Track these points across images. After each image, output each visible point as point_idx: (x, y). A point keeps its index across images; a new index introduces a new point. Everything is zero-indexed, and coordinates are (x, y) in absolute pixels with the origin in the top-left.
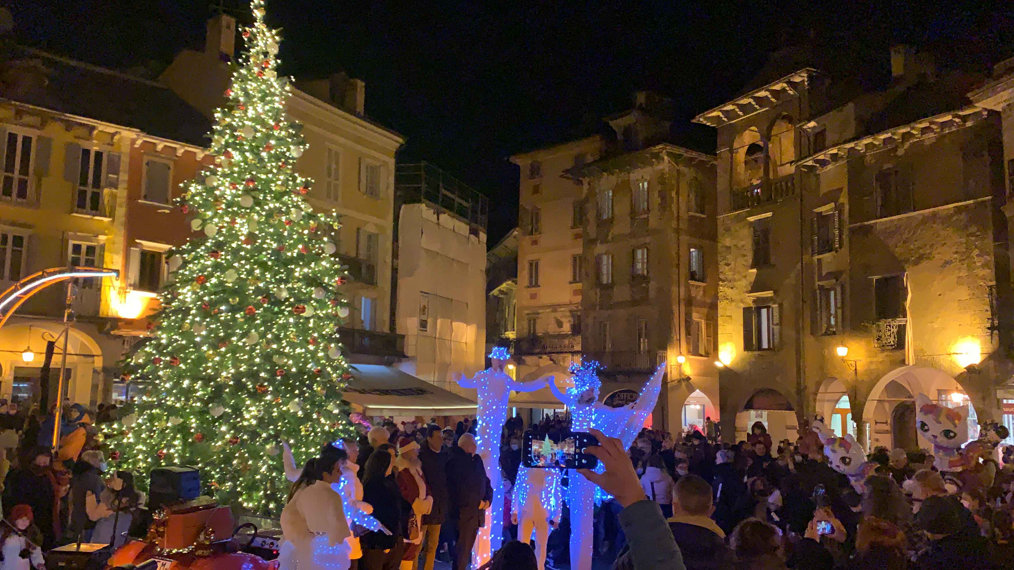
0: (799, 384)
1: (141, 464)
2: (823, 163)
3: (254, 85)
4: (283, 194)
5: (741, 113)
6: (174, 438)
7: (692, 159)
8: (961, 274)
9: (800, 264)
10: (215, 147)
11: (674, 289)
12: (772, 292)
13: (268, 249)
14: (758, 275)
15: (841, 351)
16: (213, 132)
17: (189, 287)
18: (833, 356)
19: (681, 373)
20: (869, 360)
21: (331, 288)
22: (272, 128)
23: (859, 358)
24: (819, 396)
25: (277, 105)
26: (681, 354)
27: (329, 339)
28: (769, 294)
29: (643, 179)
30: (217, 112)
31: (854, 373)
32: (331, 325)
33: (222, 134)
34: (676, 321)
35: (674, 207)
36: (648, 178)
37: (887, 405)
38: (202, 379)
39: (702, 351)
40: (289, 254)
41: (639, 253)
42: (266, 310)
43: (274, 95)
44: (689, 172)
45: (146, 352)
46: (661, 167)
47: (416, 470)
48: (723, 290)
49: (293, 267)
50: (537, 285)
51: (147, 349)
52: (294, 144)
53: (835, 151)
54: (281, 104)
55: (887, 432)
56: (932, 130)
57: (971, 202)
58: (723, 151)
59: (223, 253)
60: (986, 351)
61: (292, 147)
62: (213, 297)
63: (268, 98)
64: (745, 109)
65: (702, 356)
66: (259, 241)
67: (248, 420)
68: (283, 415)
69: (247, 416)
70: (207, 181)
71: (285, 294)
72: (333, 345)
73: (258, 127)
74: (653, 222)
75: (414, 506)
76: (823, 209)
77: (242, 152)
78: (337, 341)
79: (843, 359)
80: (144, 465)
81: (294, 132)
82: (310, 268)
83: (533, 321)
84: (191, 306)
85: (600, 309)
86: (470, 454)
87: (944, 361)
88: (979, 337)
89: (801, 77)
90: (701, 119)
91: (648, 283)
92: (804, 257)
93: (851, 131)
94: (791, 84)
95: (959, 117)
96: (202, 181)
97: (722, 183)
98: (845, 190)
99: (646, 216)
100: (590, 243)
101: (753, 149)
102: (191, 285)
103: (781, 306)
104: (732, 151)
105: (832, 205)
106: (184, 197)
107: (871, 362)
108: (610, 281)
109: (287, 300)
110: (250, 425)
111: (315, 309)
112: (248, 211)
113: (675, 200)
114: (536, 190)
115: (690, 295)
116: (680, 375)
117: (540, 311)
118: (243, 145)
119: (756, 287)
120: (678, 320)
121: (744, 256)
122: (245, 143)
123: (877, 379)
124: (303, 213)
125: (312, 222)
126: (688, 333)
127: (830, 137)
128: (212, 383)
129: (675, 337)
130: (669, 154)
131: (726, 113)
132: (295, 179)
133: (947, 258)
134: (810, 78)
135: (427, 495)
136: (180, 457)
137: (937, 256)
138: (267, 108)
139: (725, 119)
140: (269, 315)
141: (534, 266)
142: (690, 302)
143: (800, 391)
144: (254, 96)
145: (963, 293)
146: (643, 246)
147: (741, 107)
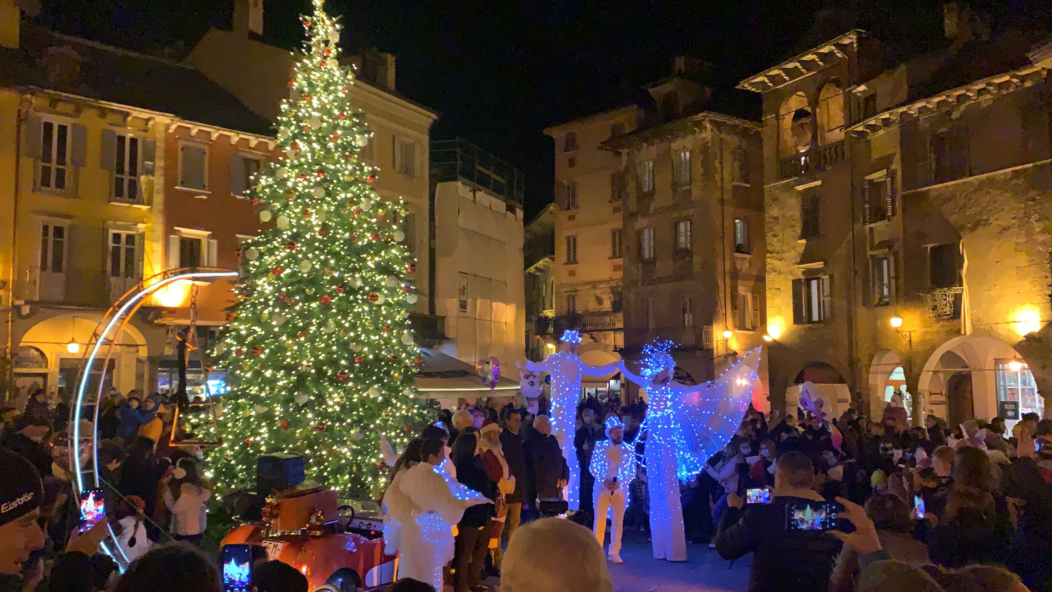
0: (851, 356)
1: (228, 452)
2: (874, 128)
3: (318, 75)
4: (350, 184)
5: (786, 78)
6: (259, 426)
7: (736, 126)
8: (1019, 241)
9: (851, 233)
10: (281, 138)
11: (720, 263)
12: (822, 263)
13: (341, 239)
14: (807, 246)
15: (895, 322)
16: (279, 123)
17: (265, 279)
18: (886, 327)
19: (727, 348)
20: (924, 330)
21: (402, 276)
22: (337, 118)
23: (914, 329)
24: (872, 369)
25: (341, 95)
26: (727, 328)
27: (401, 325)
28: (819, 265)
29: (684, 149)
30: (283, 103)
31: (908, 344)
32: (403, 312)
33: (288, 124)
34: (722, 295)
35: (717, 177)
36: (690, 148)
37: (941, 376)
38: (284, 368)
39: (748, 326)
40: (360, 243)
41: (682, 226)
42: (341, 299)
43: (336, 84)
44: (733, 141)
45: (227, 343)
46: (704, 135)
47: (498, 451)
48: (771, 262)
49: (365, 256)
50: (575, 262)
51: (228, 341)
52: (360, 133)
53: (886, 115)
54: (345, 93)
55: (941, 403)
56: (989, 92)
57: (1031, 165)
58: (769, 118)
59: (299, 245)
60: (1046, 318)
61: (358, 136)
62: (290, 288)
63: (332, 88)
64: (791, 73)
65: (749, 330)
66: (332, 231)
67: (332, 407)
68: (363, 402)
69: (331, 403)
70: (278, 174)
71: (359, 283)
72: (405, 332)
73: (325, 117)
74: (696, 192)
75: (499, 485)
76: (875, 176)
77: (309, 142)
78: (409, 327)
79: (897, 330)
80: (232, 453)
81: (357, 121)
82: (380, 256)
83: (571, 299)
84: (270, 297)
85: (643, 284)
86: (546, 435)
87: (1001, 329)
88: (1038, 304)
89: (850, 39)
90: (745, 85)
91: (691, 257)
92: (855, 226)
93: (903, 95)
94: (838, 46)
95: (1017, 77)
96: (272, 173)
97: (768, 150)
98: (898, 156)
99: (688, 187)
100: (630, 216)
101: (800, 114)
102: (266, 276)
103: (831, 277)
104: (778, 118)
105: (884, 172)
106: (255, 189)
107: (926, 333)
108: (652, 256)
109: (361, 288)
110: (334, 412)
111: (386, 296)
112: (319, 202)
113: (719, 170)
114: (572, 162)
115: (735, 268)
116: (727, 351)
117: (579, 288)
118: (310, 136)
119: (805, 258)
120: (724, 293)
121: (793, 226)
122: (311, 133)
123: (933, 349)
124: (372, 202)
125: (380, 211)
126: (734, 307)
127: (881, 101)
128: (294, 372)
129: (721, 312)
130: (711, 122)
131: (772, 78)
132: (362, 169)
133: (1004, 224)
134: (860, 39)
135: (510, 475)
136: (267, 444)
137: (995, 223)
138: (331, 97)
139: (771, 85)
140: (344, 304)
141: (572, 243)
142: (735, 275)
143: (852, 363)
144: (318, 86)
145: (1022, 259)
146: (686, 219)
147: (787, 71)
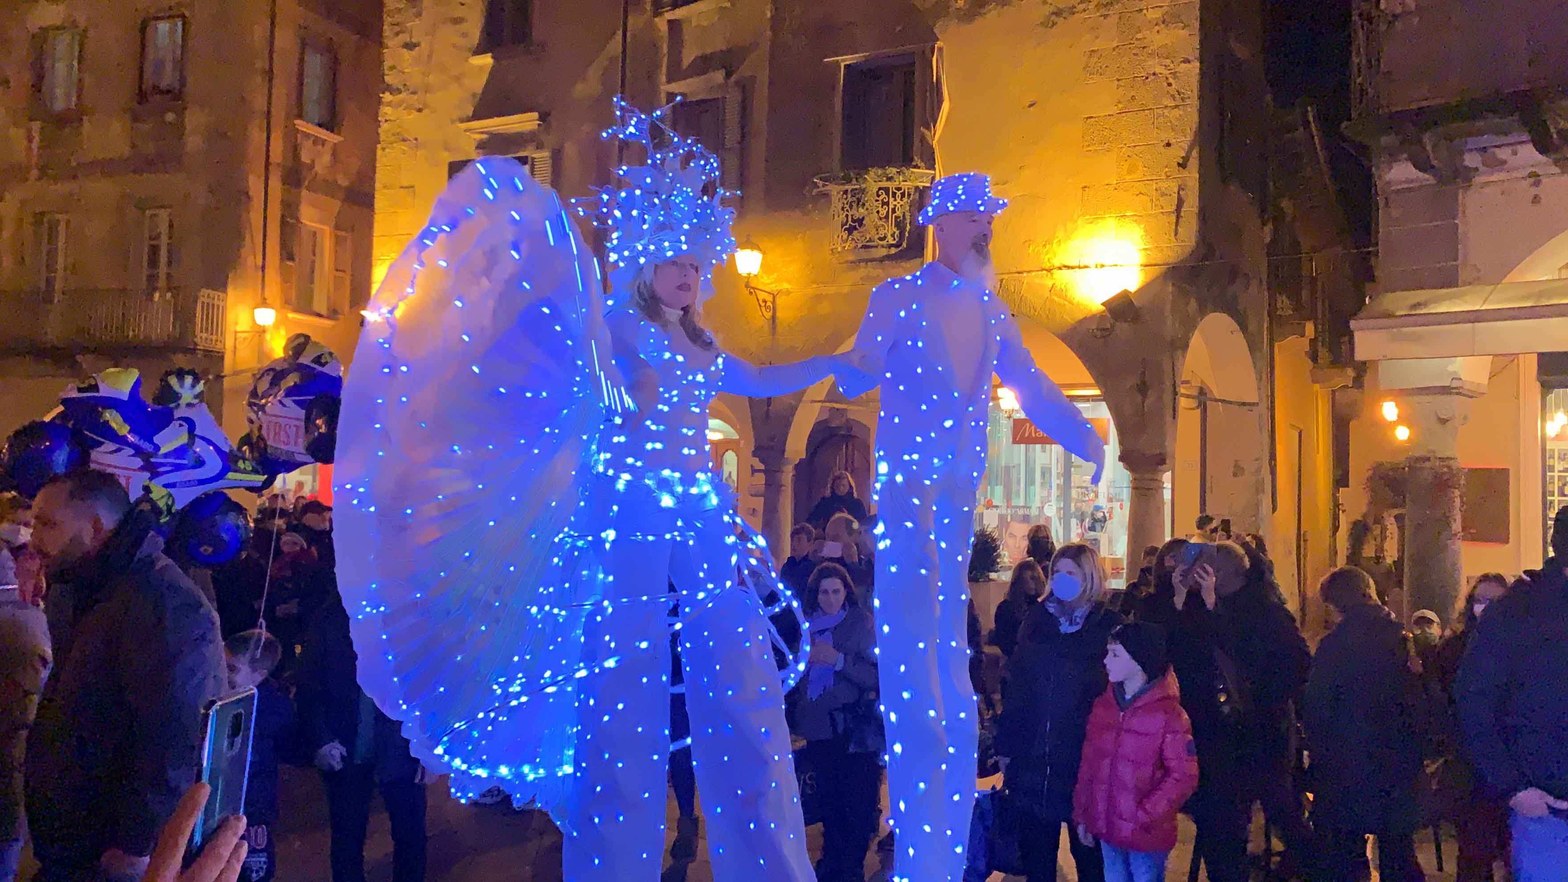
8: (1099, 45)
11: (257, 135)
12: (535, 115)
14: (494, 73)
15: (747, 262)
19: (261, 353)
20: (813, 290)
23: (786, 286)
26: (264, 302)
28: (525, 122)
31: (767, 328)
34: (255, 217)
39: (320, 305)
41: (162, 31)
48: (393, 115)
60: (1159, 258)
65: (319, 315)
79: (749, 284)
88: (1138, 218)
91: (181, 112)
92: (631, 20)
107: (818, 298)
108: (73, 104)
115: (296, 158)
119: (490, 103)
120: (262, 215)
121: (457, 21)
126: (287, 254)
129: (251, 258)
142: (295, 175)
145: (1102, 97)
146: (174, 13)
